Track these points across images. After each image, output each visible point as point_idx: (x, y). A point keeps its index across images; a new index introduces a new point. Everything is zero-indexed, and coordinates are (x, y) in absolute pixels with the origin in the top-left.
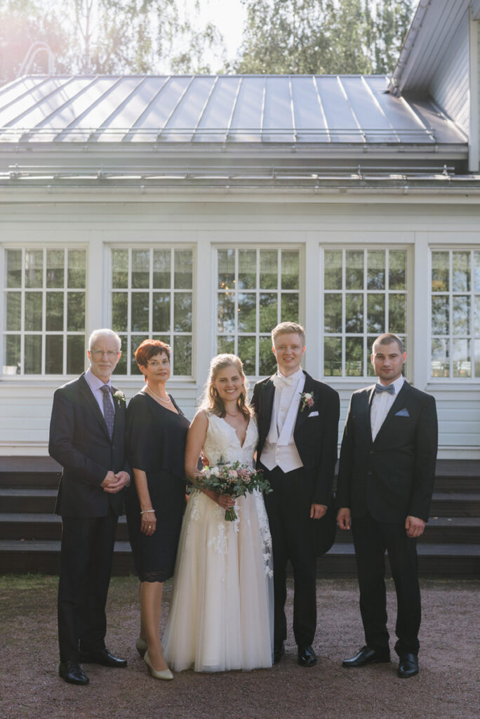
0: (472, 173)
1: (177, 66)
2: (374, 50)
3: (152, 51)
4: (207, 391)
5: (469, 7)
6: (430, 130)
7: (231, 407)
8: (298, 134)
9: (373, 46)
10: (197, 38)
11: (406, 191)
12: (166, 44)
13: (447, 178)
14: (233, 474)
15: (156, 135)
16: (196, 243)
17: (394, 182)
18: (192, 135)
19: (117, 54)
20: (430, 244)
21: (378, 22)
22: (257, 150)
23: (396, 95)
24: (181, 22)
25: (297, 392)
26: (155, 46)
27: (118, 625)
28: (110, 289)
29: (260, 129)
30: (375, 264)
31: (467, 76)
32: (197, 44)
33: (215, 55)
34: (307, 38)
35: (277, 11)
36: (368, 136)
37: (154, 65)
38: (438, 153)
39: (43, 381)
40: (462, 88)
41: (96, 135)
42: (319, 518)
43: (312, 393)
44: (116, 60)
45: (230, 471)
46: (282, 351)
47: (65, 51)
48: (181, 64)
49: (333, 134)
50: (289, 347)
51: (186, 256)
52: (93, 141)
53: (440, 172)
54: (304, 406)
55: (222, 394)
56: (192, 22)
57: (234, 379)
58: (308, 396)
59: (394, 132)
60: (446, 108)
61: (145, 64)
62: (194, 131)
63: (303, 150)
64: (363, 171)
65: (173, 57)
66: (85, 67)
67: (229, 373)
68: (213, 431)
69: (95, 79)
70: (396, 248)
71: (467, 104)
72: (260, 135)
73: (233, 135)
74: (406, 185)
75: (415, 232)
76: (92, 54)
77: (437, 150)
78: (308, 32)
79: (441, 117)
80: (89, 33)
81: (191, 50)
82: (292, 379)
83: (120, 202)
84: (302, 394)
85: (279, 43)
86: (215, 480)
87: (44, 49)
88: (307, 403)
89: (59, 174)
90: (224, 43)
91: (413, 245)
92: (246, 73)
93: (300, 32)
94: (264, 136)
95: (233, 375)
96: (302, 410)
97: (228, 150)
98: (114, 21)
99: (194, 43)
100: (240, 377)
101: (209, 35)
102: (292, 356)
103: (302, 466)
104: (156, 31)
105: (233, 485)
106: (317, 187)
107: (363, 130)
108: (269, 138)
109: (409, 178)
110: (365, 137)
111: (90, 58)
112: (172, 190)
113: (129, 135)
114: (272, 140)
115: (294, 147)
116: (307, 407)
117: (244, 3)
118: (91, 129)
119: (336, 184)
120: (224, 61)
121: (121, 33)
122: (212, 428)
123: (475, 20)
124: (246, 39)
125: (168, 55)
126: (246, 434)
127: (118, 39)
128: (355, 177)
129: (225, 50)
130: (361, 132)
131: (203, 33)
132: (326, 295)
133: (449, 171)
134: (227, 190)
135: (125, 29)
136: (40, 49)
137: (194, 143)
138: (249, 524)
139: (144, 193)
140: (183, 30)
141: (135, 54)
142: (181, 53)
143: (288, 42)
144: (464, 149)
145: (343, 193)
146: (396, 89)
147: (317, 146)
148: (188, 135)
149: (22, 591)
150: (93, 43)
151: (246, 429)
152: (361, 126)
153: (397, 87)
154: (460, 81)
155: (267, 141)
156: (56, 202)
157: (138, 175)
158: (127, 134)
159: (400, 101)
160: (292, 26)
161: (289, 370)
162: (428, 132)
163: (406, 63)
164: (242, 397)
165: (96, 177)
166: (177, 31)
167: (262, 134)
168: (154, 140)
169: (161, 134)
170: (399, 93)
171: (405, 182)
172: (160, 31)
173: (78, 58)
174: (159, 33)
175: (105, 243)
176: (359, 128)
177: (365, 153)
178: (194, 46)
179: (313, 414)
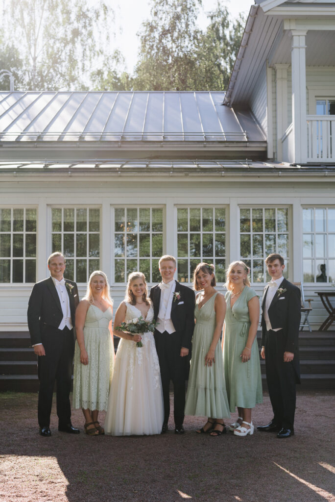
0: (268, 161)
1: (95, 77)
3: (78, 68)
4: (127, 292)
5: (266, 60)
6: (245, 133)
7: (139, 300)
8: (165, 135)
9: (228, 59)
10: (108, 59)
11: (223, 175)
12: (87, 63)
13: (247, 166)
15: (79, 136)
16: (102, 205)
17: (217, 170)
18: (100, 136)
19: (55, 70)
20: (238, 205)
21: (231, 43)
22: (139, 146)
23: (229, 107)
24: (97, 49)
25: (172, 292)
26: (80, 65)
28: (50, 232)
29: (142, 133)
30: (207, 217)
31: (266, 101)
32: (108, 63)
34: (181, 59)
35: (160, 41)
37: (79, 77)
38: (248, 147)
39: (11, 287)
43: (180, 292)
44: (54, 74)
46: (164, 270)
48: (97, 76)
49: (186, 135)
50: (167, 268)
51: (96, 212)
52: (40, 140)
54: (175, 299)
55: (135, 293)
56: (104, 49)
57: (141, 285)
58: (177, 294)
59: (224, 134)
60: (257, 117)
61: (74, 76)
62: (101, 134)
65: (92, 71)
67: (138, 282)
68: (129, 312)
69: (40, 94)
70: (219, 207)
72: (141, 136)
73: (125, 136)
74: (223, 171)
75: (230, 197)
76: (38, 69)
77: (248, 145)
78: (181, 55)
80: (36, 56)
81: (104, 67)
82: (169, 285)
83: (57, 181)
84: (174, 293)
87: (7, 74)
88: (177, 297)
90: (125, 63)
91: (229, 205)
93: (176, 55)
94: (144, 137)
95: (141, 283)
96: (175, 301)
97: (122, 146)
98: (53, 48)
99: (106, 62)
100: (144, 284)
101: (116, 57)
102: (169, 272)
103: (175, 331)
104: (81, 55)
106: (171, 173)
108: (147, 138)
110: (205, 137)
111: (37, 71)
113: (62, 137)
114: (148, 140)
115: (162, 144)
116: (177, 299)
117: (139, 35)
118: (38, 132)
121: (57, 56)
123: (270, 67)
124: (140, 60)
125: (88, 71)
127: (55, 60)
128: (195, 166)
129: (126, 67)
130: (203, 134)
131: (112, 56)
132: (178, 235)
134: (119, 175)
135: (60, 54)
136: (4, 74)
137: (101, 142)
139: (71, 176)
140: (98, 55)
141: (66, 70)
142: (97, 69)
143: (168, 61)
144: (264, 145)
145: (186, 176)
147: (176, 143)
148: (98, 136)
149: (5, 399)
150: (38, 62)
151: (148, 311)
153: (229, 102)
154: (263, 103)
155: (145, 140)
156: (18, 181)
158: (60, 135)
159: (231, 111)
160: (171, 50)
161: (168, 279)
162: (243, 134)
163: (233, 88)
164: (144, 295)
165: (42, 167)
166: (94, 55)
168: (77, 140)
169: (81, 135)
170: (231, 105)
171: (223, 169)
172: (84, 55)
173: (28, 71)
174: (83, 57)
175: (47, 205)
176: (203, 131)
177: (205, 147)
178: (106, 65)
179: (180, 303)
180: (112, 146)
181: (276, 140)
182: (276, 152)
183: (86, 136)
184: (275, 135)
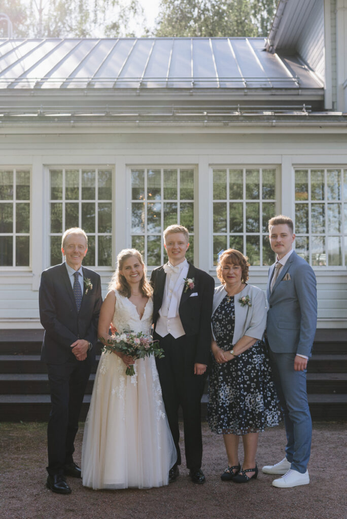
0: (327, 110)
1: (109, 31)
2: (260, 19)
3: (89, 21)
6: (295, 78)
8: (195, 81)
9: (259, 17)
10: (124, 10)
11: (274, 124)
12: (100, 15)
13: (306, 113)
14: (137, 341)
15: (86, 83)
16: (115, 165)
17: (265, 117)
18: (114, 83)
19: (63, 23)
20: (293, 165)
22: (164, 94)
23: (271, 52)
25: (182, 278)
26: (92, 16)
27: (43, 460)
28: (48, 200)
29: (166, 78)
30: (252, 180)
31: (323, 38)
32: (124, 15)
33: (138, 24)
34: (208, 10)
36: (247, 83)
37: (91, 31)
38: (301, 95)
40: (319, 47)
41: (40, 83)
42: (201, 374)
43: (193, 278)
44: (62, 27)
45: (135, 338)
46: (171, 247)
47: (24, 20)
48: (112, 30)
49: (221, 81)
50: (176, 244)
51: (107, 175)
52: (38, 87)
53: (301, 109)
54: (187, 288)
55: (128, 278)
57: (136, 266)
58: (190, 281)
59: (269, 80)
60: (309, 62)
61: (84, 30)
62: (116, 80)
63: (198, 94)
64: (241, 109)
65: (105, 25)
66: (39, 32)
67: (132, 262)
68: (119, 307)
70: (268, 167)
71: (323, 59)
72: (166, 83)
73: (145, 83)
74: (274, 119)
75: (282, 155)
76: (44, 23)
77: (300, 93)
78: (209, 6)
79: (305, 69)
80: (42, 7)
81: (119, 19)
82: (178, 268)
83: (56, 134)
84: (186, 280)
85: (187, 14)
86: (123, 344)
88: (189, 286)
89: (9, 113)
90: (144, 14)
91: (281, 165)
92: (162, 36)
93: (202, 6)
94: (169, 83)
95: (135, 263)
96: (185, 292)
97: (141, 94)
99: (122, 14)
100: (140, 264)
101: (133, 8)
102: (179, 250)
103: (184, 334)
104: (93, 5)
105: (137, 349)
106: (206, 121)
107: (244, 78)
108: (173, 85)
109: (276, 114)
110: (246, 83)
111: (43, 26)
112: (95, 124)
113: (67, 83)
114: (175, 87)
115: (191, 91)
116: (189, 289)
118: (36, 78)
119: (221, 119)
120: (145, 28)
121: (66, 7)
122: (118, 305)
124: (161, 11)
125: (103, 24)
126: (144, 310)
128: (237, 114)
129: (145, 20)
130: (243, 80)
131: (129, 7)
132: (215, 204)
133: (307, 109)
134: (137, 124)
135: (69, 4)
137: (115, 89)
138: (145, 378)
139: (74, 127)
141: (77, 23)
142: (112, 22)
143: (193, 13)
144: (320, 93)
145: (226, 126)
146: (271, 47)
147: (209, 91)
148: (111, 83)
150: (45, 15)
151: (145, 306)
152: (243, 75)
153: (272, 46)
154: (318, 41)
155: (171, 87)
156: (6, 134)
157: (69, 113)
158: (64, 82)
159: (275, 56)
160: (196, 1)
161: (176, 261)
162: (294, 79)
163: (278, 27)
165: (36, 115)
167: (167, 82)
168: (85, 87)
169: (90, 82)
170: (274, 51)
171: (273, 117)
172: (96, 5)
173: (34, 26)
174: (95, 7)
175: (44, 165)
176: (242, 76)
177: (245, 95)
178: (122, 17)
179: (193, 295)
180: (128, 94)
181: (336, 87)
182: (336, 102)
183: (97, 83)
184: (335, 79)
